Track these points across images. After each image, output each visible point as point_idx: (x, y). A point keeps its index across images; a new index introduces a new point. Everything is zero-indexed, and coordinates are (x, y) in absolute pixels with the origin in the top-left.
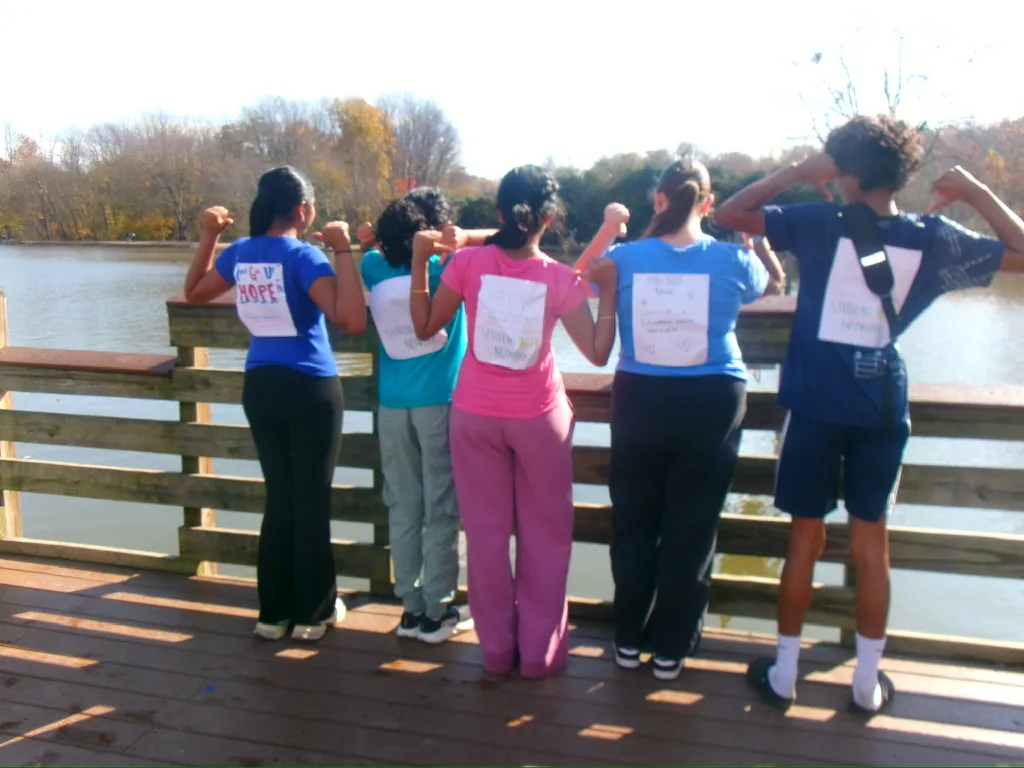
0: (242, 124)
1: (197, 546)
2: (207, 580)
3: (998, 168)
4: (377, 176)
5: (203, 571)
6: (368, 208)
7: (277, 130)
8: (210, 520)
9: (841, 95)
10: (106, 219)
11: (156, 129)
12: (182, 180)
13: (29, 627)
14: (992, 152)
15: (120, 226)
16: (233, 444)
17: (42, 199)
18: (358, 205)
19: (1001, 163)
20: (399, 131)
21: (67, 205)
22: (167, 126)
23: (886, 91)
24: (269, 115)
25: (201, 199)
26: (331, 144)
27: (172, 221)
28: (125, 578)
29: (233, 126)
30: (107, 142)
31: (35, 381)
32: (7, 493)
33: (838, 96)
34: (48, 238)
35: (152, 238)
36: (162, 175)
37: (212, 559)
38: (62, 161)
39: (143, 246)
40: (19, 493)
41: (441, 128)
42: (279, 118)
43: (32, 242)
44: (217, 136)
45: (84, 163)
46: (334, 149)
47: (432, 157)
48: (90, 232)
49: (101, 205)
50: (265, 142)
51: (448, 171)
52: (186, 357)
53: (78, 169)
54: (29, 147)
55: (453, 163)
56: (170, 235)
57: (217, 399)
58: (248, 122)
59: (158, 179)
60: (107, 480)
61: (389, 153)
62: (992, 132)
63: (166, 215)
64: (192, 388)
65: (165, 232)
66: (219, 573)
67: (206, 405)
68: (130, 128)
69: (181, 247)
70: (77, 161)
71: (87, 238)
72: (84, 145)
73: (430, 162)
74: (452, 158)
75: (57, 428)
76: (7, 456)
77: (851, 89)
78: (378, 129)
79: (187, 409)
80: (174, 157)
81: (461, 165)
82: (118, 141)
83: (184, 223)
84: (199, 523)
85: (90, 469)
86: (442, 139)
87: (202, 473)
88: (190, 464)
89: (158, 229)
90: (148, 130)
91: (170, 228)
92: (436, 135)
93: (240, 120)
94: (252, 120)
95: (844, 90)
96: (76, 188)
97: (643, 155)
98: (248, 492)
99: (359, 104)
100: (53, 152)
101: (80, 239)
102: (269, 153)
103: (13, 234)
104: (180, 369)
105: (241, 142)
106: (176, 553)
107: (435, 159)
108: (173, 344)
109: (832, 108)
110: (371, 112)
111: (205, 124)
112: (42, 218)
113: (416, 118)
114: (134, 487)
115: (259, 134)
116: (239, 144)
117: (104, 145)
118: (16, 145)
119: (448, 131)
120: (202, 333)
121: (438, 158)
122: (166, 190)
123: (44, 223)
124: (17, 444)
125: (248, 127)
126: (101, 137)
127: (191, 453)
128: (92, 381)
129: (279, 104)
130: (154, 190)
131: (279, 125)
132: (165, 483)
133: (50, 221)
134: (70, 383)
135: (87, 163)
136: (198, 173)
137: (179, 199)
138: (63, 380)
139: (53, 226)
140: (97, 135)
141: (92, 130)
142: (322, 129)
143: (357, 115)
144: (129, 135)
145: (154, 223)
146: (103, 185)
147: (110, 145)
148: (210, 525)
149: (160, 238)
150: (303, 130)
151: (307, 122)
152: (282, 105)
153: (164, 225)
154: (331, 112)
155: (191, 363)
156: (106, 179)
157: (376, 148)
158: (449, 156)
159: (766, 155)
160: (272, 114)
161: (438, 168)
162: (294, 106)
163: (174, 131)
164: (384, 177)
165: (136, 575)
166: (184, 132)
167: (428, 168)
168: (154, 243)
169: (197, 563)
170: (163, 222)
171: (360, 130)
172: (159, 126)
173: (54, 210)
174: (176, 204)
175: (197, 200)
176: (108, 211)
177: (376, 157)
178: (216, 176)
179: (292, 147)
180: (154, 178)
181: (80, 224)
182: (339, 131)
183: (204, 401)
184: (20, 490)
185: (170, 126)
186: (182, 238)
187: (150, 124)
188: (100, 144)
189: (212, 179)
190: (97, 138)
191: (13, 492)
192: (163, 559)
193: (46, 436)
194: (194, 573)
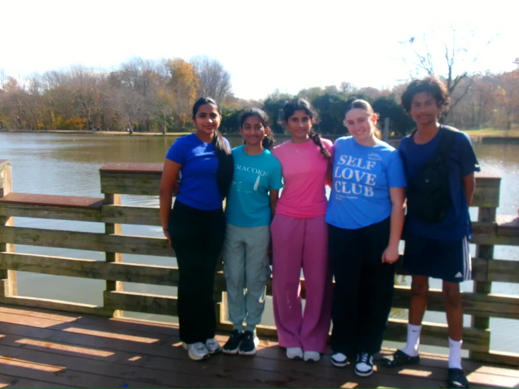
0: (121, 72)
1: (113, 301)
2: (118, 320)
3: (502, 95)
4: (189, 98)
5: (116, 315)
6: (185, 114)
7: (138, 74)
8: (120, 288)
9: (424, 59)
10: (51, 119)
11: (77, 74)
12: (90, 99)
13: (23, 348)
14: (499, 87)
15: (58, 122)
16: (134, 247)
17: (19, 108)
18: (179, 113)
19: (504, 92)
20: (200, 75)
21: (32, 112)
22: (83, 72)
23: (447, 57)
24: (134, 67)
25: (100, 109)
26: (166, 82)
27: (85, 120)
28: (74, 319)
29: (117, 72)
30: (52, 80)
31: (27, 211)
32: (9, 272)
33: (422, 59)
34: (22, 128)
35: (75, 129)
36: (80, 97)
37: (121, 309)
38: (29, 89)
39: (70, 133)
40: (16, 271)
41: (222, 74)
42: (140, 69)
43: (13, 130)
44: (108, 77)
45: (41, 90)
46: (168, 85)
47: (217, 89)
48: (43, 125)
49: (49, 112)
50: (133, 80)
51: (225, 95)
52: (109, 199)
53: (38, 93)
54: (13, 82)
55: (228, 91)
56: (84, 127)
57: (126, 222)
58: (124, 70)
59: (78, 99)
60: (64, 265)
61: (195, 86)
62: (499, 77)
63: (82, 117)
64: (113, 215)
65: (81, 126)
66: (124, 316)
67: (119, 225)
68: (64, 73)
69: (89, 133)
70: (37, 90)
71: (42, 128)
72: (41, 81)
73: (216, 91)
74: (228, 88)
75: (38, 237)
76: (10, 252)
77: (429, 56)
78: (190, 74)
79: (110, 227)
80: (86, 88)
81: (231, 92)
82: (58, 80)
83: (91, 121)
84: (115, 289)
85: (55, 259)
86: (222, 80)
87: (117, 262)
88: (110, 257)
89: (78, 124)
90: (73, 74)
91: (84, 124)
92: (219, 77)
93: (120, 70)
94: (126, 70)
95: (426, 56)
96: (36, 104)
97: (323, 88)
98: (142, 273)
99: (181, 62)
100: (25, 84)
101: (38, 129)
102: (135, 86)
103: (4, 126)
104: (105, 206)
105: (120, 81)
106: (101, 305)
107: (219, 89)
108: (102, 192)
109: (419, 65)
110: (187, 66)
111: (102, 72)
112: (19, 118)
113: (210, 70)
114: (80, 269)
115: (130, 77)
116: (119, 82)
117: (51, 81)
118: (6, 81)
119: (225, 75)
120: (119, 186)
121: (220, 89)
122: (82, 105)
123: (19, 120)
124: (15, 245)
125: (124, 73)
126: (49, 78)
127: (111, 251)
128: (58, 212)
129: (140, 61)
130: (76, 104)
131: (139, 72)
132: (97, 267)
133: (23, 120)
134: (46, 212)
135: (42, 90)
136: (98, 96)
137: (89, 109)
138: (42, 211)
139: (24, 123)
140: (47, 76)
141: (45, 74)
142: (162, 74)
143: (180, 67)
144: (64, 77)
145: (76, 121)
146: (50, 102)
147: (54, 82)
148: (120, 290)
149: (78, 129)
150: (152, 74)
151: (154, 71)
152: (142, 62)
153: (81, 122)
154: (166, 65)
155: (112, 203)
156: (52, 98)
157: (189, 83)
158: (225, 88)
159: (385, 88)
160: (136, 67)
161: (220, 94)
162: (148, 63)
163: (86, 75)
164: (193, 98)
165: (80, 317)
166: (91, 75)
167: (215, 94)
168: (76, 131)
169: (113, 311)
170: (81, 120)
171: (181, 75)
172: (79, 72)
173: (25, 114)
174: (87, 112)
175: (98, 110)
176: (53, 115)
177: (189, 88)
178: (107, 97)
179: (146, 83)
180: (76, 98)
181: (38, 121)
182: (170, 75)
183: (118, 222)
184: (16, 270)
185: (85, 72)
186: (90, 129)
187: (74, 71)
188: (49, 81)
189: (106, 99)
190: (48, 78)
191: (13, 271)
192: (94, 308)
193: (32, 241)
194: (112, 316)
